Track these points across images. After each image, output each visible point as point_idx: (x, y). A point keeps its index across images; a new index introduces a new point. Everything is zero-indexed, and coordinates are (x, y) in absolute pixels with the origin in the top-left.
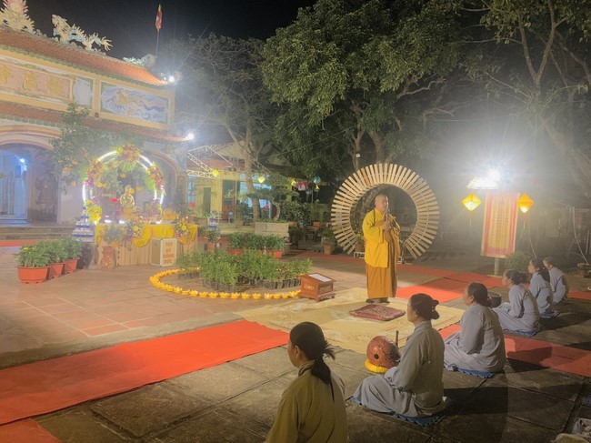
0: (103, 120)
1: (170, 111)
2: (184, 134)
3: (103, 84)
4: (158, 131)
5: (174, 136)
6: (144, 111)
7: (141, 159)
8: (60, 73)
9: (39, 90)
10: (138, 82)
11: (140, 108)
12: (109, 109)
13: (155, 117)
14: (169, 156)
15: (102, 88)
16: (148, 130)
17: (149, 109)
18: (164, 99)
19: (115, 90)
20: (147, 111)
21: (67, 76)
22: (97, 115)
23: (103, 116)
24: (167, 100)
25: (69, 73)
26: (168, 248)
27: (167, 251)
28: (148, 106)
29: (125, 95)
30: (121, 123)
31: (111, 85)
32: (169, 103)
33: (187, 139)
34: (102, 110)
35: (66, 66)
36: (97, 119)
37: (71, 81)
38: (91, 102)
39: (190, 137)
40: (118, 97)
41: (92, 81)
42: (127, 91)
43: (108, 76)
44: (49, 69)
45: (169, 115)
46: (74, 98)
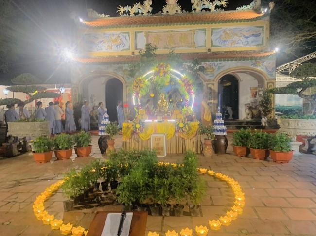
0: (213, 53)
1: (265, 34)
2: (272, 49)
3: (213, 29)
4: (254, 52)
5: (266, 52)
6: (243, 40)
7: (171, 72)
8: (186, 30)
9: (175, 44)
10: (237, 21)
11: (241, 38)
12: (218, 44)
13: (252, 42)
14: (259, 68)
15: (212, 32)
16: (247, 52)
17: (247, 38)
18: (260, 27)
19: (221, 31)
20: (246, 40)
21: (190, 30)
22: (209, 50)
23: (214, 50)
24: (263, 27)
25: (191, 29)
26: (157, 142)
27: (156, 144)
28: (246, 35)
29: (229, 32)
30: (225, 52)
31: (218, 28)
32: (265, 29)
33: (274, 52)
34: (213, 46)
35: (189, 25)
36: (209, 53)
37: (193, 33)
38: (205, 43)
39: (277, 50)
40: (223, 34)
41: (205, 30)
42: (229, 30)
43: (216, 23)
44: (180, 30)
45: (264, 38)
46: (194, 43)
